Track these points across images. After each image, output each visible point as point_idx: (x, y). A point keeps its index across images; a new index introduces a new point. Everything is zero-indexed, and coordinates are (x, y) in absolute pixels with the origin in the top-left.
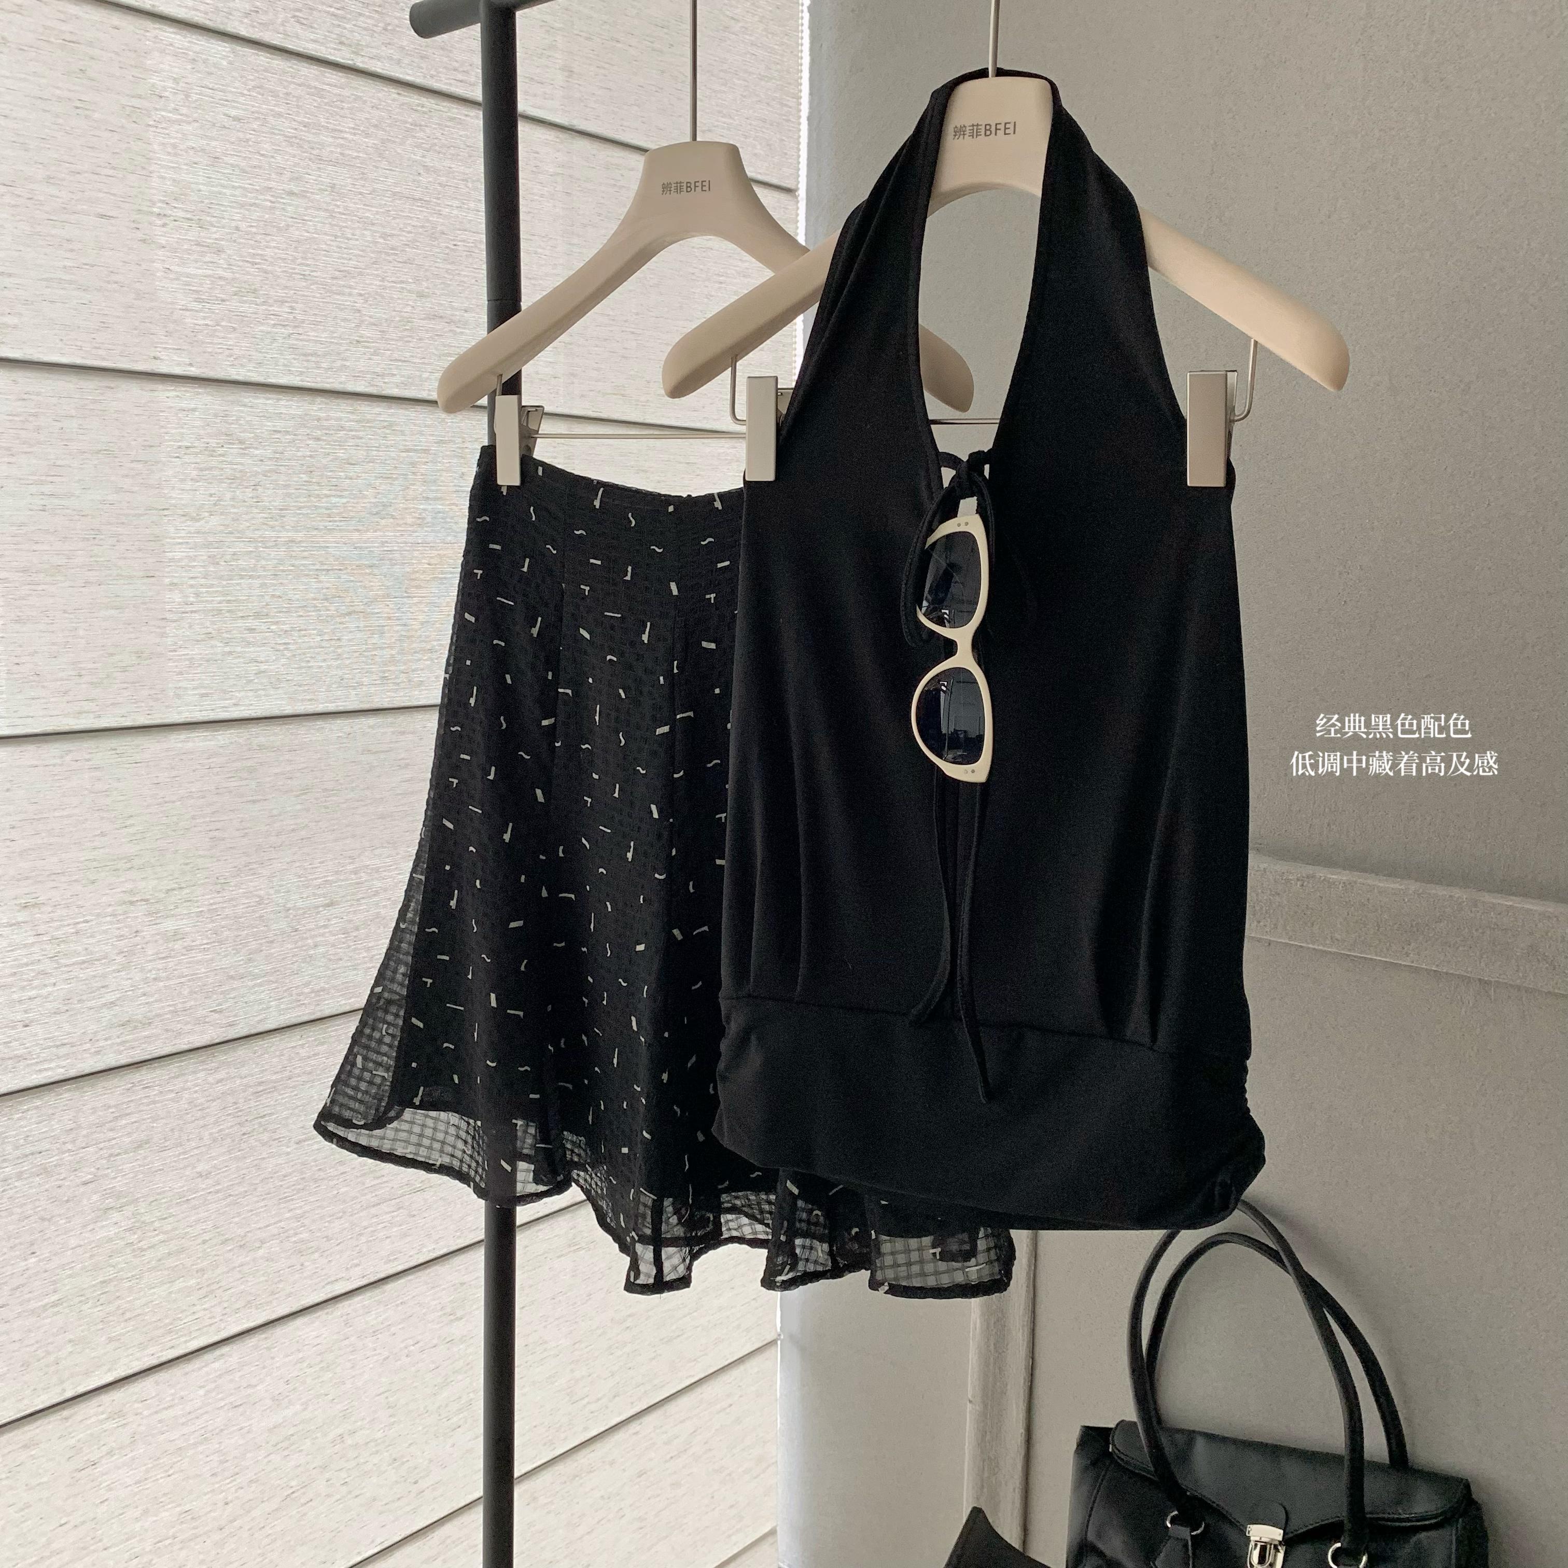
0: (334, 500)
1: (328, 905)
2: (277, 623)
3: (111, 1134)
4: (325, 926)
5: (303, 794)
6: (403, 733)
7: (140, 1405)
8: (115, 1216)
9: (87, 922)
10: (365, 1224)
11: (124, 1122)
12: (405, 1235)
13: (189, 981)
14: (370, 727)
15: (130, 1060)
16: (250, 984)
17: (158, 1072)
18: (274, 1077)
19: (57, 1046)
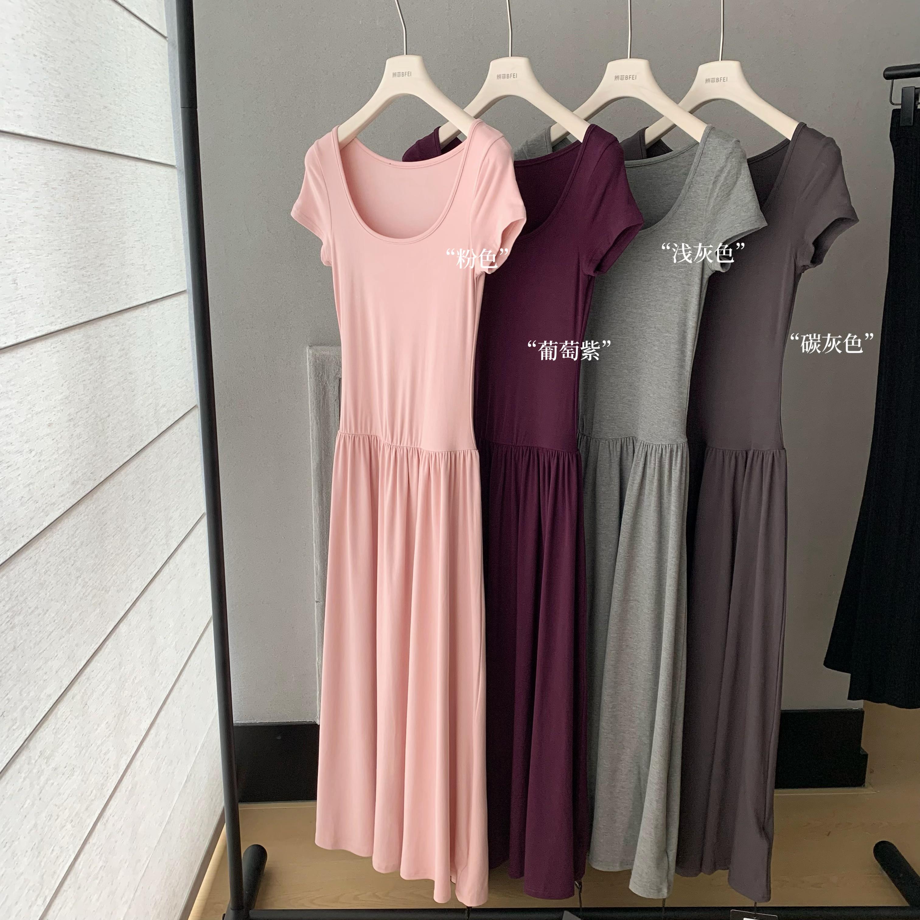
0: (94, 206)
1: (109, 416)
2: (87, 272)
3: (76, 539)
4: (108, 427)
5: (100, 360)
6: (116, 326)
7: (93, 673)
8: (80, 580)
9: (63, 431)
10: (129, 575)
11: (77, 532)
12: (138, 579)
13: (85, 458)
14: (110, 324)
15: (76, 501)
16: (97, 458)
17: (83, 506)
18: (105, 505)
19: (62, 496)
